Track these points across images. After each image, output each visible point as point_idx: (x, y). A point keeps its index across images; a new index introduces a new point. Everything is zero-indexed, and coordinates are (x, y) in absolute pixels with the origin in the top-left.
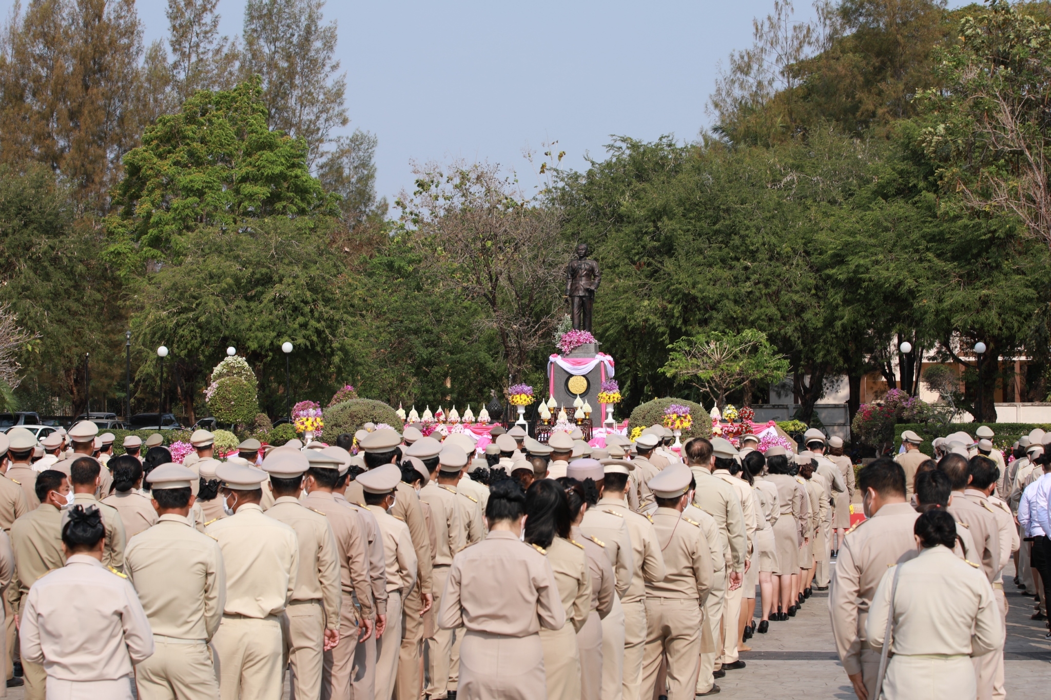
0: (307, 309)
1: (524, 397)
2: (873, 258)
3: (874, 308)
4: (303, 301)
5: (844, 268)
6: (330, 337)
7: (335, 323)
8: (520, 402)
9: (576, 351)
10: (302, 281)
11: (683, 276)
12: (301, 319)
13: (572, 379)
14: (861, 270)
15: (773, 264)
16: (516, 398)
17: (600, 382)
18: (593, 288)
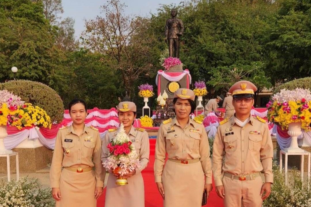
0: (37, 61)
2: (293, 35)
4: (34, 57)
5: (279, 41)
6: (48, 74)
7: (50, 68)
8: (146, 95)
9: (172, 69)
10: (34, 47)
12: (34, 65)
13: (171, 84)
15: (244, 41)
16: (143, 92)
17: (186, 86)
18: (181, 33)
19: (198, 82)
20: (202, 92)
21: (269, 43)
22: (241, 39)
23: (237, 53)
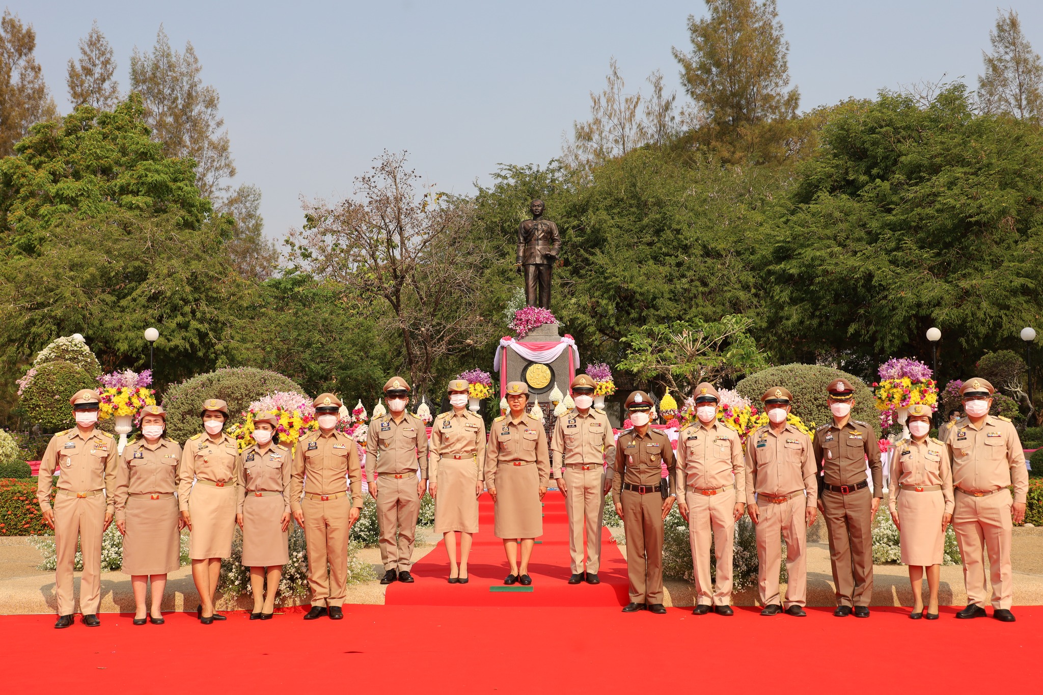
0: (187, 309)
1: (479, 387)
2: (828, 250)
3: (824, 307)
4: (182, 299)
5: (794, 262)
6: (214, 341)
7: (220, 325)
8: (474, 394)
10: (184, 275)
11: (619, 270)
12: (180, 319)
13: (531, 368)
14: (817, 262)
15: (709, 261)
17: (568, 373)
18: (553, 253)
19: (593, 364)
20: (604, 387)
21: (771, 267)
22: (702, 256)
23: (694, 291)
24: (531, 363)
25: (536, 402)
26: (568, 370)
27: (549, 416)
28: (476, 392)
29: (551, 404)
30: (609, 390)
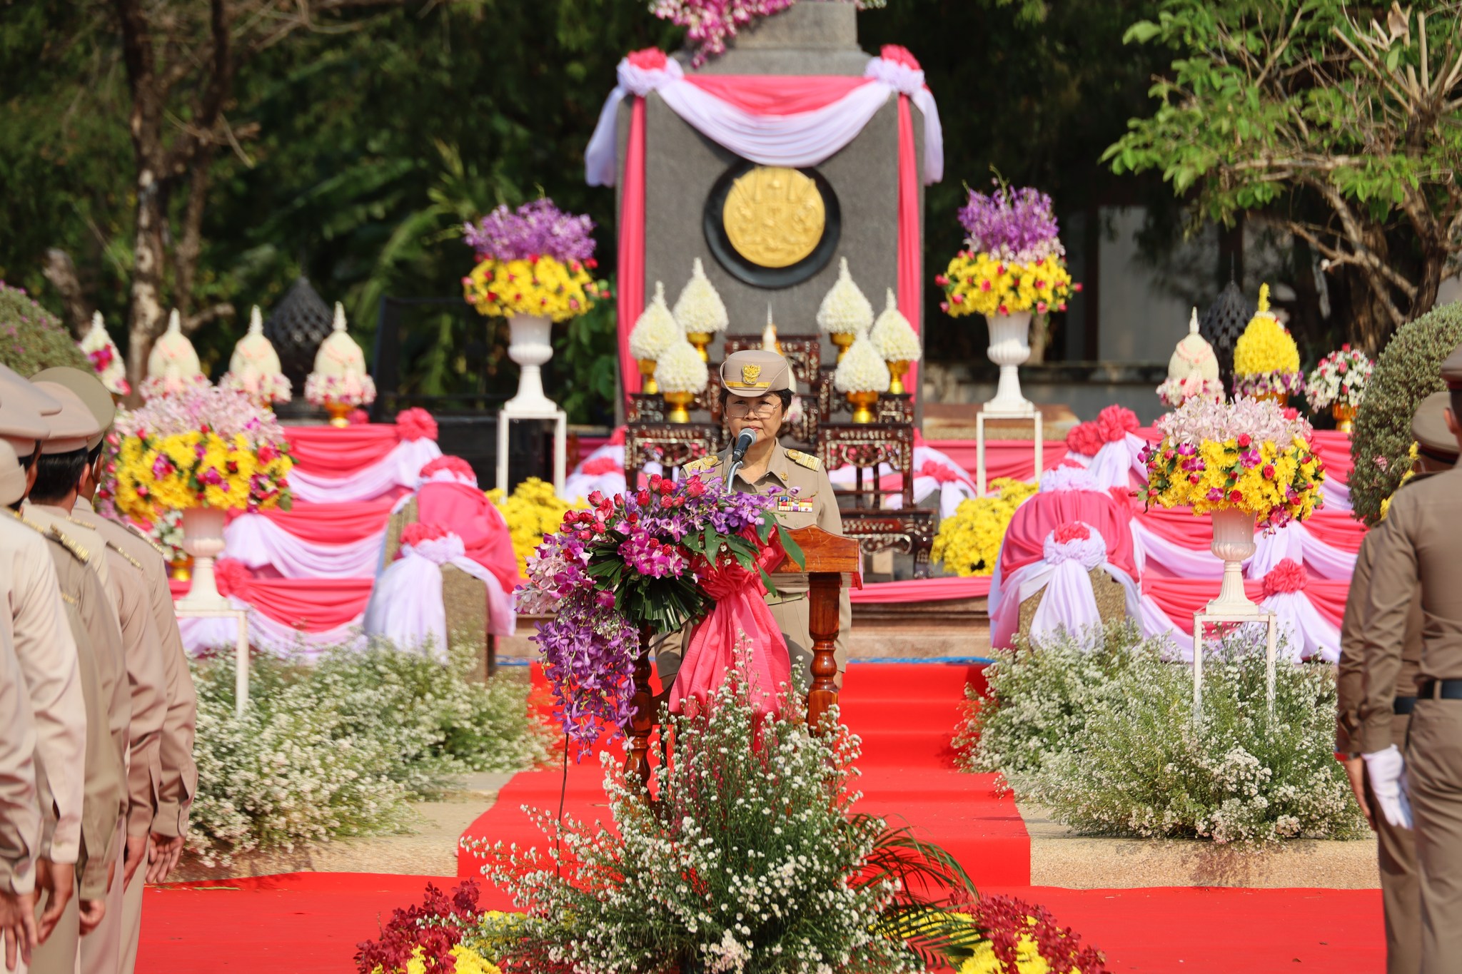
1: (550, 272)
8: (531, 300)
9: (759, 40)
13: (743, 186)
16: (512, 278)
17: (894, 206)
19: (989, 191)
20: (1026, 282)
24: (740, 165)
25: (770, 335)
26: (893, 193)
27: (815, 387)
28: (540, 294)
29: (825, 342)
30: (1047, 294)
